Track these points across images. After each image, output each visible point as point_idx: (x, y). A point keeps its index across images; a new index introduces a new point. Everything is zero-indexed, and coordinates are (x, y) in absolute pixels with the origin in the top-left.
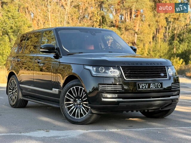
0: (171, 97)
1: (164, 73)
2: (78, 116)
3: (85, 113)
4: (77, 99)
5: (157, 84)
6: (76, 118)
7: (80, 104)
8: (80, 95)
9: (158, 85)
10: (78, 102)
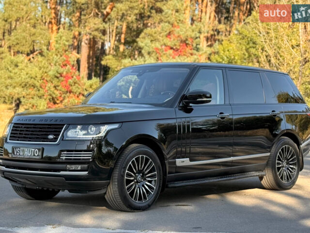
0: (62, 173)
1: (55, 135)
5: (33, 150)
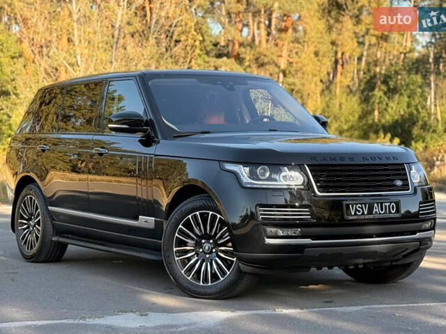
0: (418, 235)
1: (402, 180)
2: (206, 280)
3: (223, 273)
4: (203, 241)
5: (387, 204)
6: (201, 284)
7: (211, 253)
8: (211, 230)
9: (389, 206)
10: (207, 246)
